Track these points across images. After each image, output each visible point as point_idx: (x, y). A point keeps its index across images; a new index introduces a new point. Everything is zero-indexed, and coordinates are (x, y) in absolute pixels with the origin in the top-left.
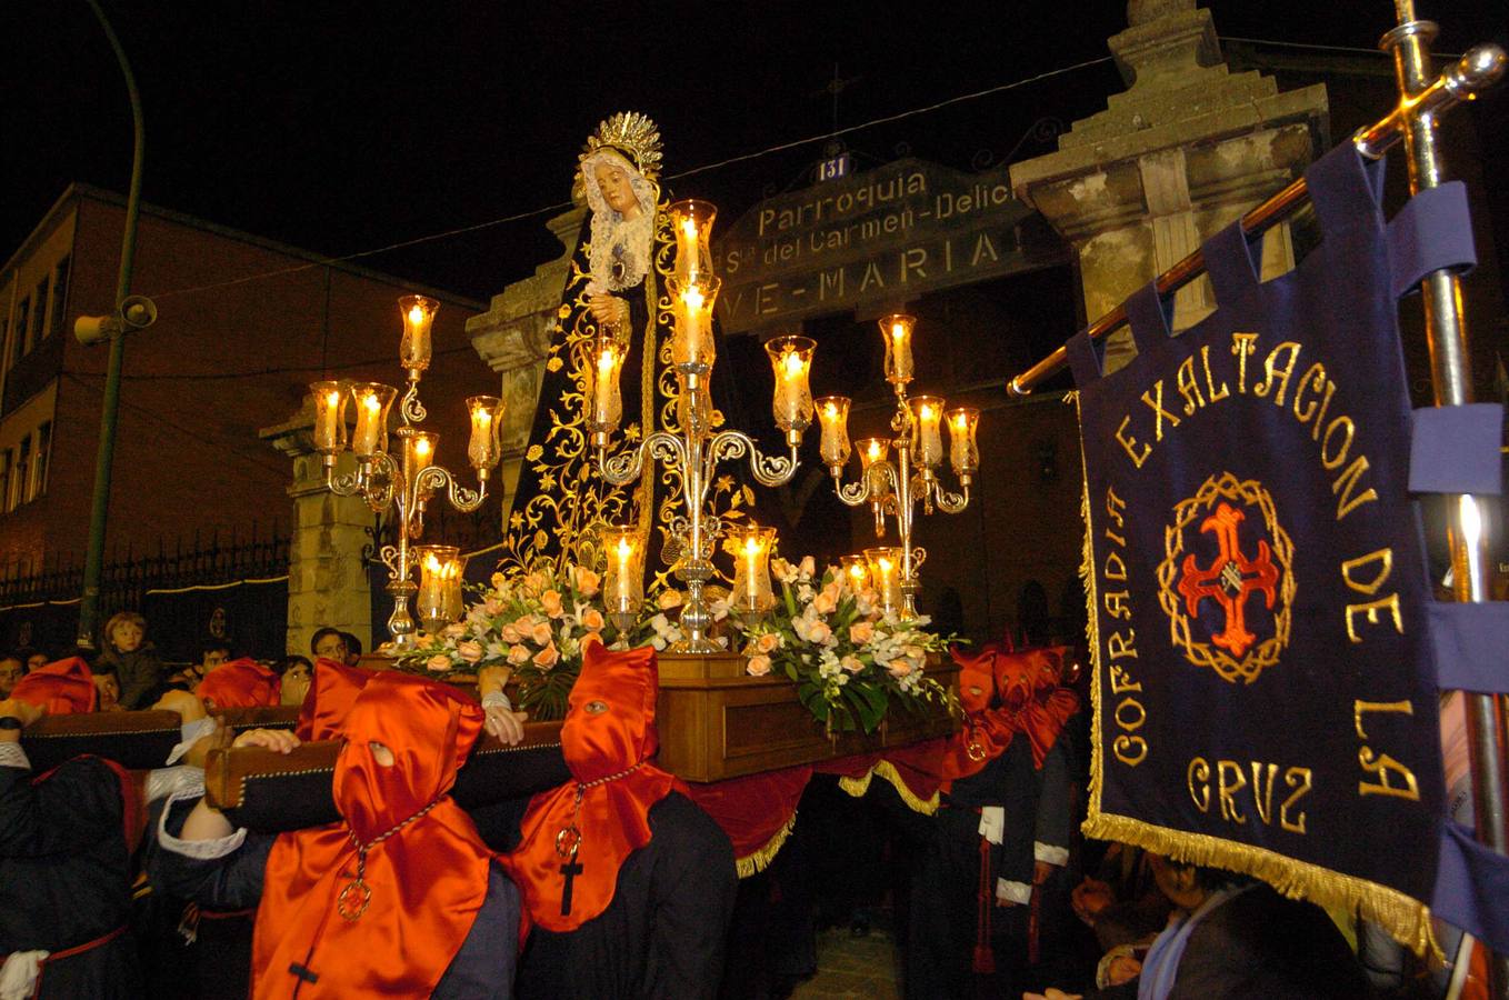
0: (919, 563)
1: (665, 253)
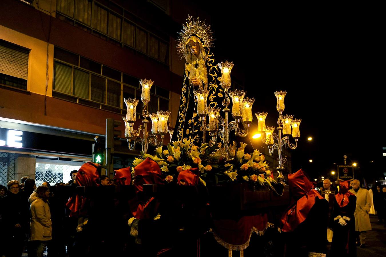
0: (284, 162)
1: (211, 69)
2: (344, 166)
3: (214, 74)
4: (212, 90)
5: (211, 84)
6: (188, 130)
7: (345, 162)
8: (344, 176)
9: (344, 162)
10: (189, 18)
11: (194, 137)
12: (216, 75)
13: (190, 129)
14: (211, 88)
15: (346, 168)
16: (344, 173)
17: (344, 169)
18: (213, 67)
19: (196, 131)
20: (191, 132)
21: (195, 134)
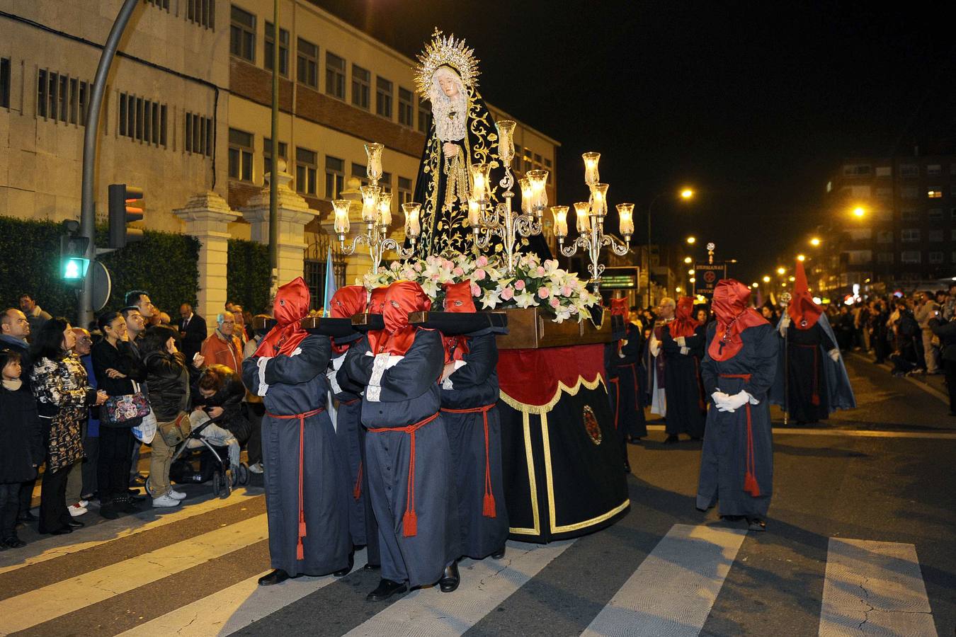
0: (601, 272)
1: (475, 123)
2: (708, 268)
3: (480, 131)
4: (480, 158)
5: (476, 148)
6: (440, 224)
7: (711, 257)
8: (705, 288)
9: (709, 258)
10: (437, 33)
11: (453, 235)
12: (484, 132)
13: (443, 221)
14: (477, 155)
15: (712, 270)
16: (707, 281)
17: (707, 273)
18: (478, 119)
19: (456, 226)
20: (446, 227)
21: (455, 231)
